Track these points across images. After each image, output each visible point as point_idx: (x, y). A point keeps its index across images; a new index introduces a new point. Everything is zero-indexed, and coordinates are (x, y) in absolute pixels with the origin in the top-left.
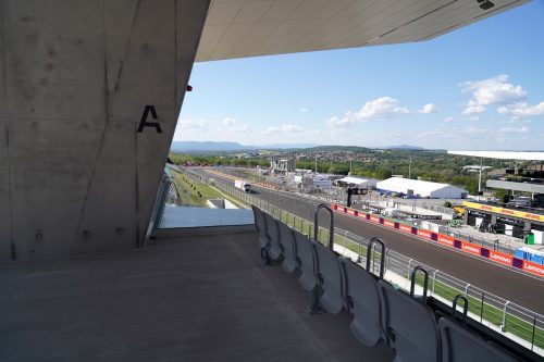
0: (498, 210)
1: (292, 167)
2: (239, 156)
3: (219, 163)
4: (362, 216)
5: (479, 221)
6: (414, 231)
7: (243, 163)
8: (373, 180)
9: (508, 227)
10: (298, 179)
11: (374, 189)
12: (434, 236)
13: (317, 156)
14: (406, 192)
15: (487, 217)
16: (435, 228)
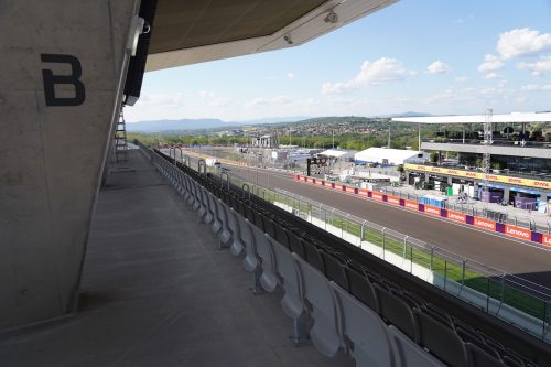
0: (429, 169)
1: (275, 143)
2: (220, 134)
3: (195, 143)
4: (319, 183)
5: (417, 179)
6: (356, 191)
7: (223, 142)
8: (352, 152)
9: (437, 182)
10: (275, 155)
11: (352, 160)
12: (370, 194)
13: (310, 130)
14: (381, 162)
15: (422, 176)
16: (370, 187)
